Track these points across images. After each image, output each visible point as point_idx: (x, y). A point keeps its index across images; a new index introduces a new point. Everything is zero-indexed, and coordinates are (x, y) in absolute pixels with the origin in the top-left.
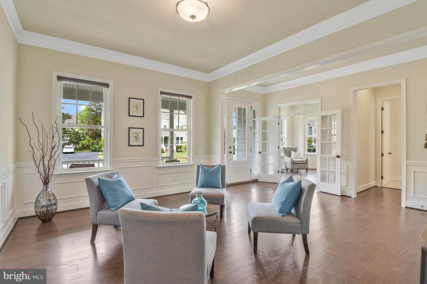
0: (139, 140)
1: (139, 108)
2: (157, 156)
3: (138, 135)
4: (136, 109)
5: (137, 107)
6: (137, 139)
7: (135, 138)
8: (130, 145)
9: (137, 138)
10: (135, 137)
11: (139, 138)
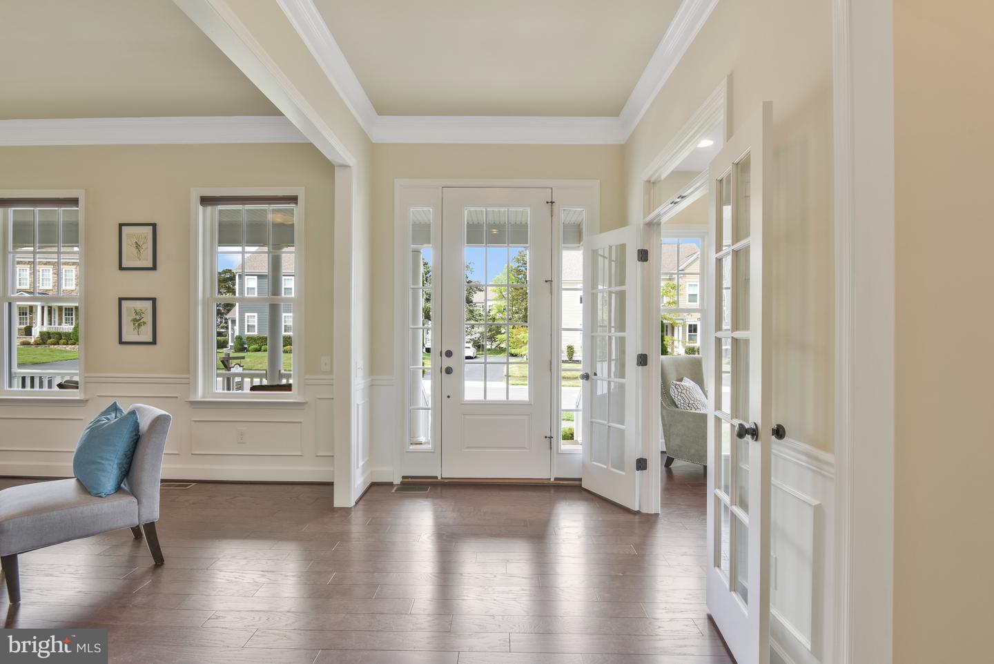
0: (143, 328)
1: (144, 247)
2: (188, 372)
3: (141, 315)
4: (135, 251)
5: (138, 246)
6: (139, 325)
7: (134, 324)
8: (123, 340)
9: (138, 323)
10: (135, 320)
11: (144, 323)
